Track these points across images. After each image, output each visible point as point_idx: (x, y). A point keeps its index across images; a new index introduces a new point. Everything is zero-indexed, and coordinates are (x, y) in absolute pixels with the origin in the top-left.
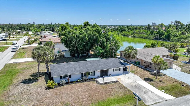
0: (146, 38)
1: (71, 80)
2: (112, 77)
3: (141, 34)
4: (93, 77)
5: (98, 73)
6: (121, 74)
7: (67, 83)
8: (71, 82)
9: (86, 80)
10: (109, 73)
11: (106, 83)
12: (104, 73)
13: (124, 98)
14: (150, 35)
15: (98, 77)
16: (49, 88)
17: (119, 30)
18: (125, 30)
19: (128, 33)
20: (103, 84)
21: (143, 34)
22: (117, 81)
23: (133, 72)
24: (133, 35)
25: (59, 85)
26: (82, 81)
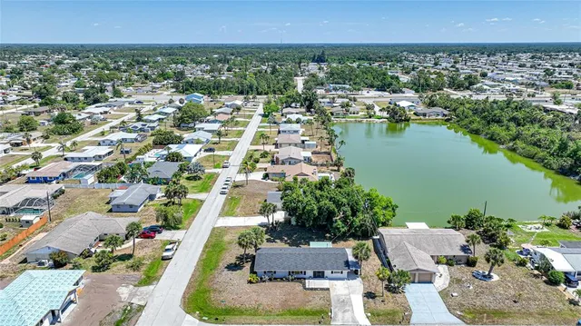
0: (542, 160)
1: (275, 276)
2: (327, 281)
3: (535, 144)
4: (302, 276)
5: (310, 273)
6: (343, 279)
7: (270, 280)
8: (275, 279)
9: (292, 280)
10: (326, 275)
11: (312, 289)
12: (319, 275)
13: (317, 311)
14: (553, 155)
15: (310, 278)
16: (250, 282)
17: (485, 118)
18: (499, 122)
19: (503, 134)
20: (308, 289)
21: (540, 146)
22: (328, 289)
23: (363, 279)
24: (511, 144)
25: (262, 280)
26: (288, 280)
